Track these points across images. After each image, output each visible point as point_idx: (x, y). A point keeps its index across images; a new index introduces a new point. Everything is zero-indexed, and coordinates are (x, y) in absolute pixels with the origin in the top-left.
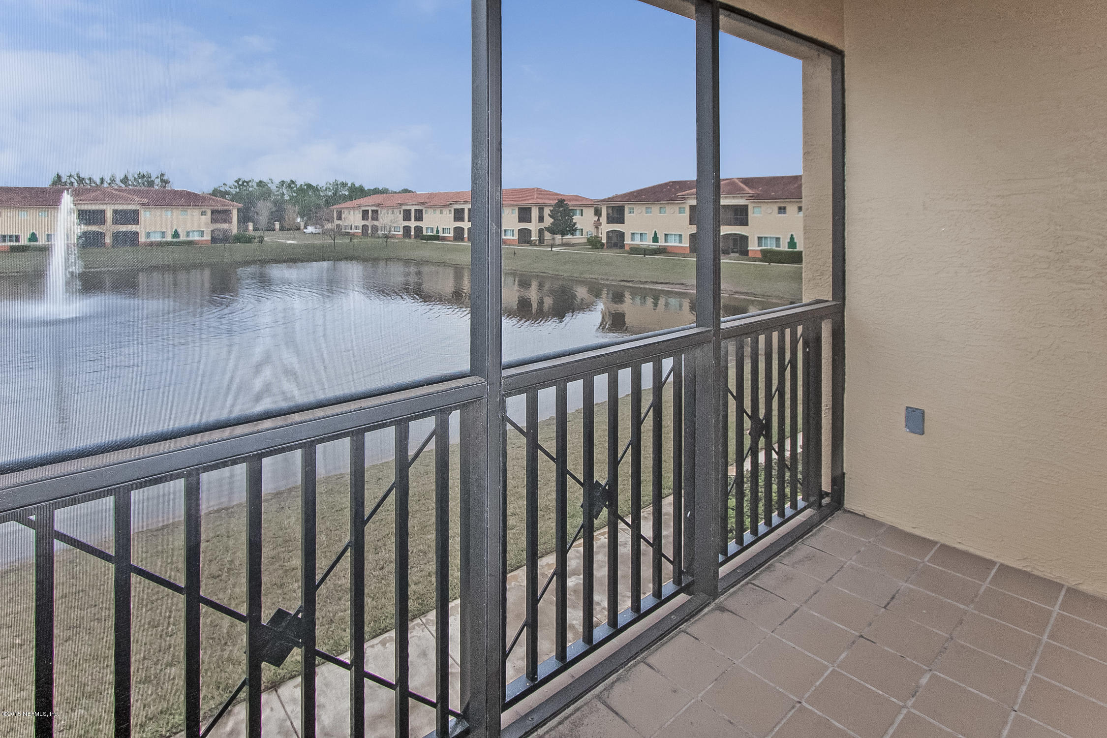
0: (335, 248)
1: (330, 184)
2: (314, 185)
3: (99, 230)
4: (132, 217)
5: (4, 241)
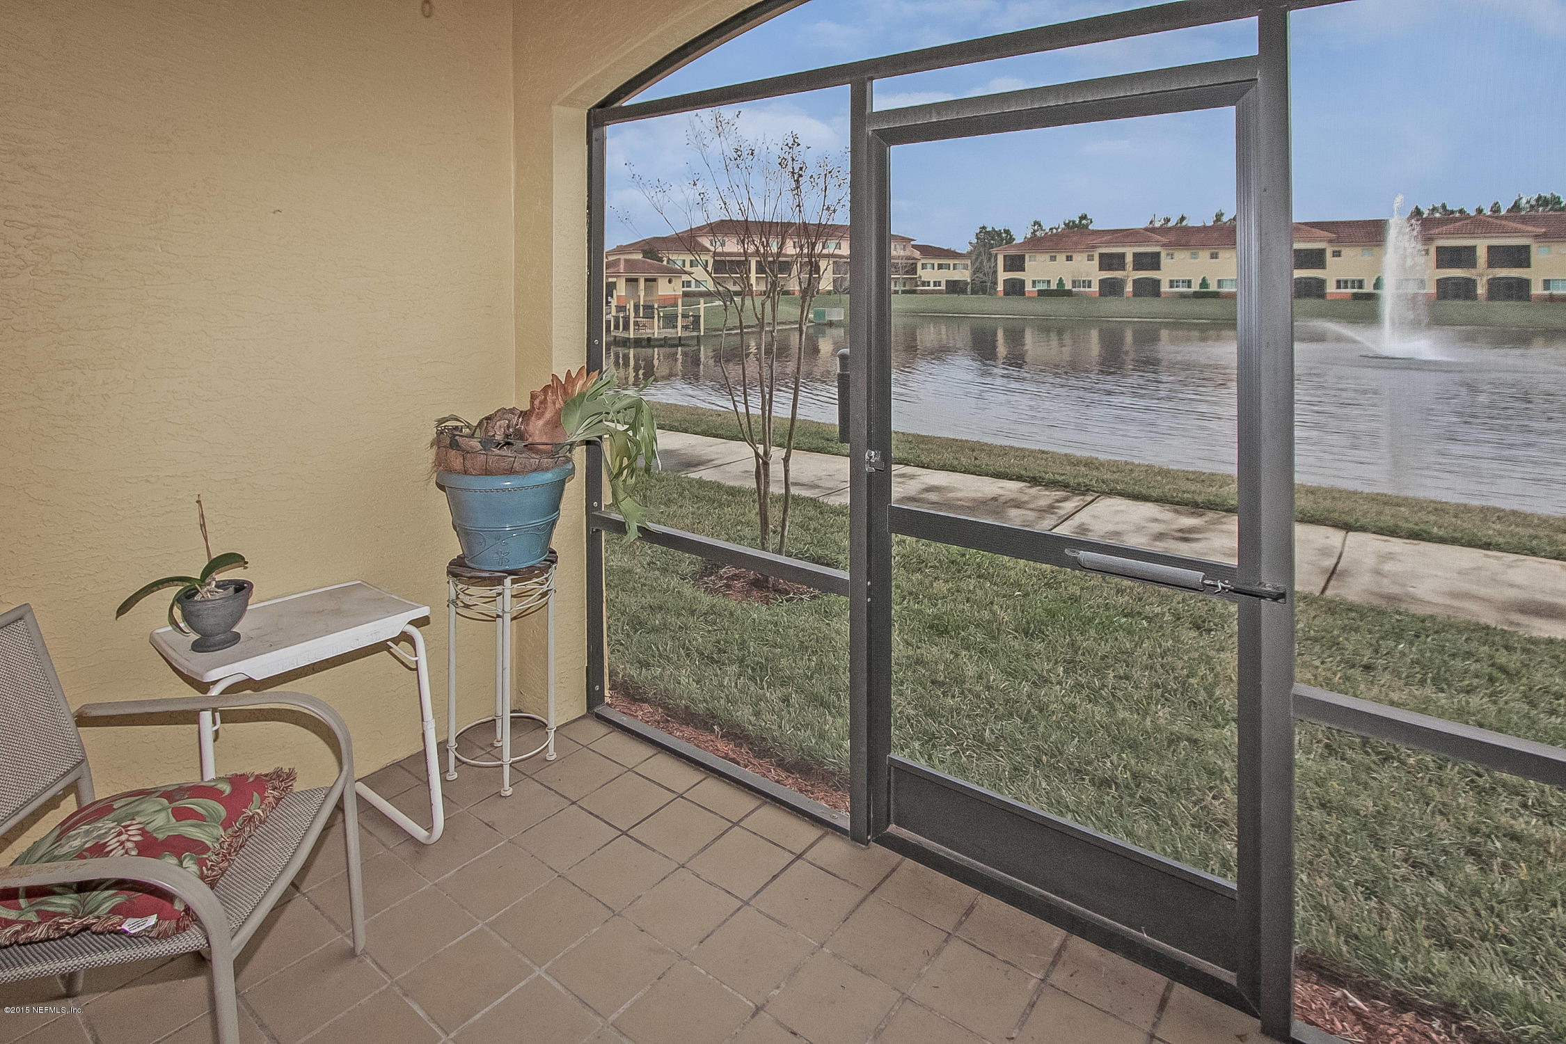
3: (1469, 276)
4: (1520, 257)
5: (1346, 287)
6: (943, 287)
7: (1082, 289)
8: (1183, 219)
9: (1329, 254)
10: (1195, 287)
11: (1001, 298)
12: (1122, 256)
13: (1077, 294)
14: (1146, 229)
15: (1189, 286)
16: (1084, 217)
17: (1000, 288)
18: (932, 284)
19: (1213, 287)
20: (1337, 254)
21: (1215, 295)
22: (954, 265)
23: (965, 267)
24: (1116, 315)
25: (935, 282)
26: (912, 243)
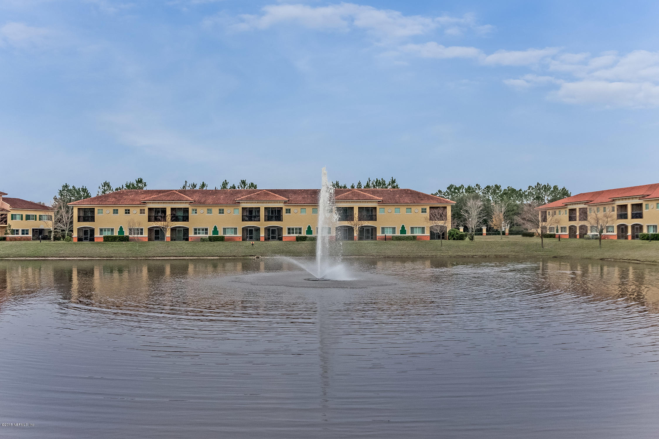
0: (543, 247)
1: (533, 189)
2: (517, 189)
3: (350, 225)
4: (372, 214)
5: (293, 233)
6: (30, 235)
7: (136, 236)
8: (203, 185)
9: (284, 211)
10: (210, 234)
11: (75, 243)
12: (164, 211)
13: (133, 240)
14: (180, 191)
15: (207, 233)
16: (140, 181)
17: (75, 235)
18: (20, 232)
19: (221, 234)
20: (288, 211)
21: (222, 239)
22: (40, 216)
23: (50, 218)
24: (184, 255)
25: (23, 231)
26: (4, 196)
